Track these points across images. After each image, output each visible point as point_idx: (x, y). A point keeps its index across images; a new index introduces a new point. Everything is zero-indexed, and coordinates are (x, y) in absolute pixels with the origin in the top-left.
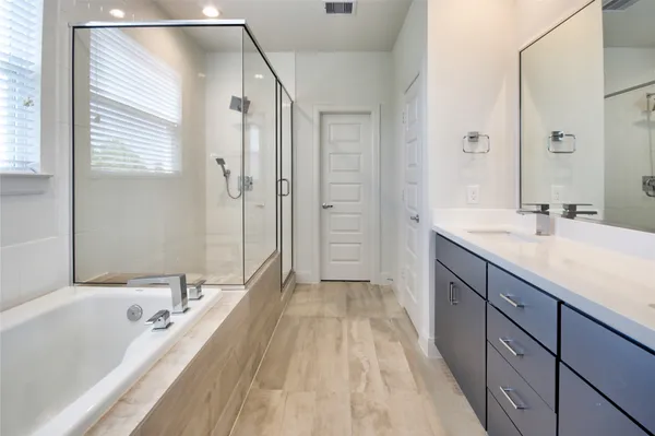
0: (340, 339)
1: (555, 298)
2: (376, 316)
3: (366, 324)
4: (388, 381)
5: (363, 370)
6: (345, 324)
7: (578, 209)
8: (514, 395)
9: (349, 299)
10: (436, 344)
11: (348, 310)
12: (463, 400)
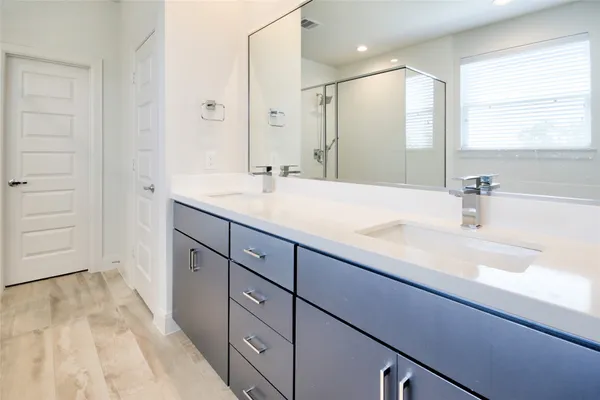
0: (39, 360)
1: (291, 242)
2: (97, 310)
3: (83, 326)
4: (115, 385)
5: (80, 387)
6: (48, 335)
7: (291, 169)
8: (256, 341)
9: (55, 301)
10: (174, 318)
11: (53, 317)
12: (204, 365)
